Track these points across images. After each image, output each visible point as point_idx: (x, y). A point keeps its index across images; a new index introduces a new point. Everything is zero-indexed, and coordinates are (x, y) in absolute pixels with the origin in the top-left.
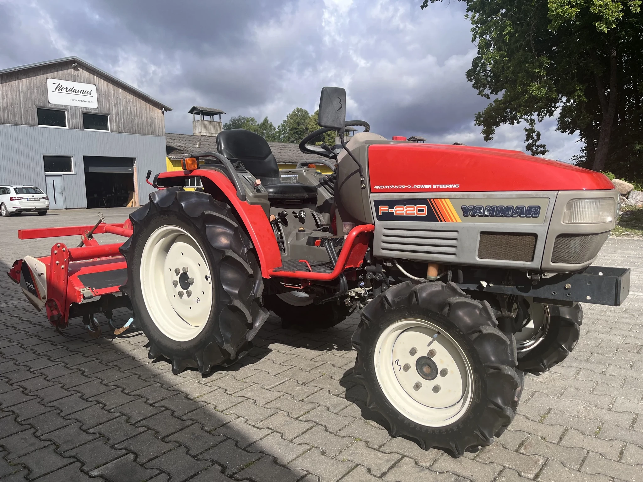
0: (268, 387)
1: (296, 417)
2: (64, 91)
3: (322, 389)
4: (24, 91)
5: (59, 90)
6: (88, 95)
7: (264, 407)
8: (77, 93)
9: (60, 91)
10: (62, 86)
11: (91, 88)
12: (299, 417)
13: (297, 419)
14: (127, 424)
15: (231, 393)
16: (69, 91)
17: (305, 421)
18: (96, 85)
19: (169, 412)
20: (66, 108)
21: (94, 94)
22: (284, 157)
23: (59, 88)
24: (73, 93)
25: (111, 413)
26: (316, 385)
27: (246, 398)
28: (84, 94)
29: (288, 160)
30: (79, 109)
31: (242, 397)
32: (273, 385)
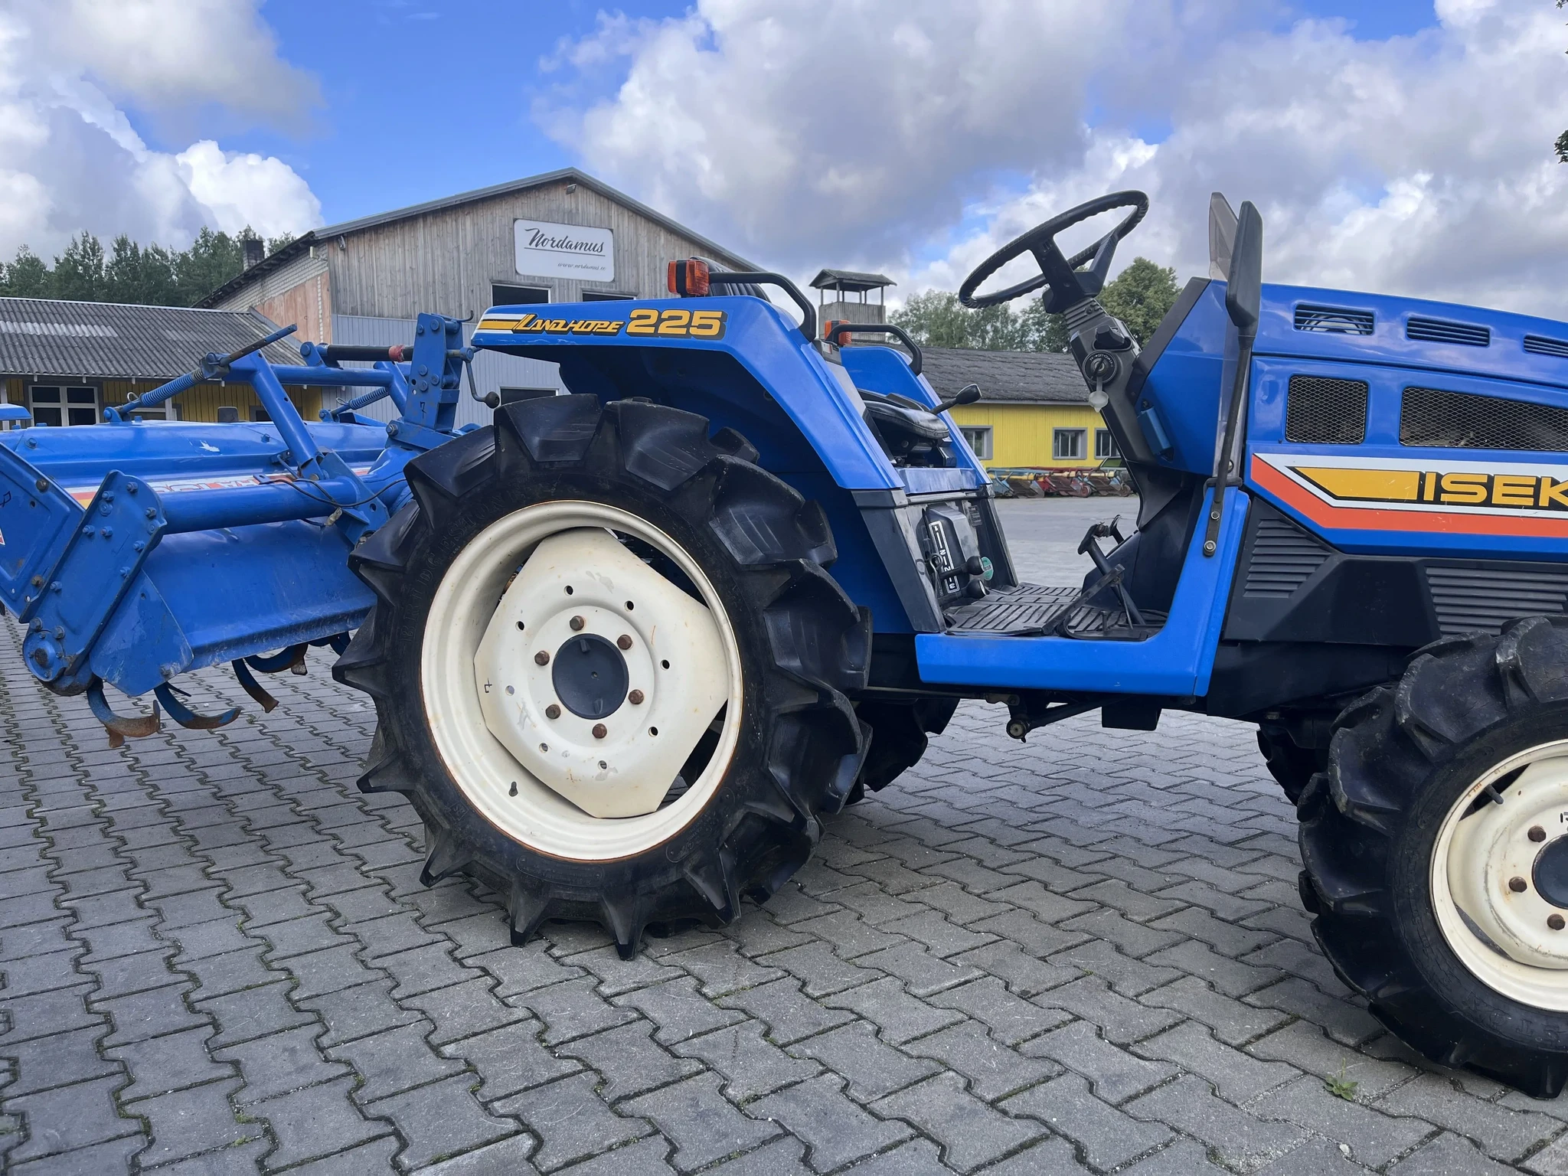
0: (921, 992)
1: (989, 1097)
2: (548, 247)
3: (1077, 1018)
4: (469, 249)
5: (537, 246)
6: (596, 253)
7: (901, 1051)
8: (573, 250)
9: (540, 246)
10: (543, 235)
11: (603, 237)
12: (999, 1099)
13: (993, 1104)
14: (537, 1045)
15: (817, 994)
16: (557, 245)
17: (1017, 1117)
18: (612, 230)
19: (645, 1027)
20: (549, 284)
21: (609, 250)
22: (1034, 387)
23: (537, 240)
24: (565, 250)
25: (506, 1005)
26: (1060, 1003)
27: (854, 1017)
28: (588, 252)
29: (1042, 394)
30: (576, 284)
31: (844, 1012)
32: (935, 988)
